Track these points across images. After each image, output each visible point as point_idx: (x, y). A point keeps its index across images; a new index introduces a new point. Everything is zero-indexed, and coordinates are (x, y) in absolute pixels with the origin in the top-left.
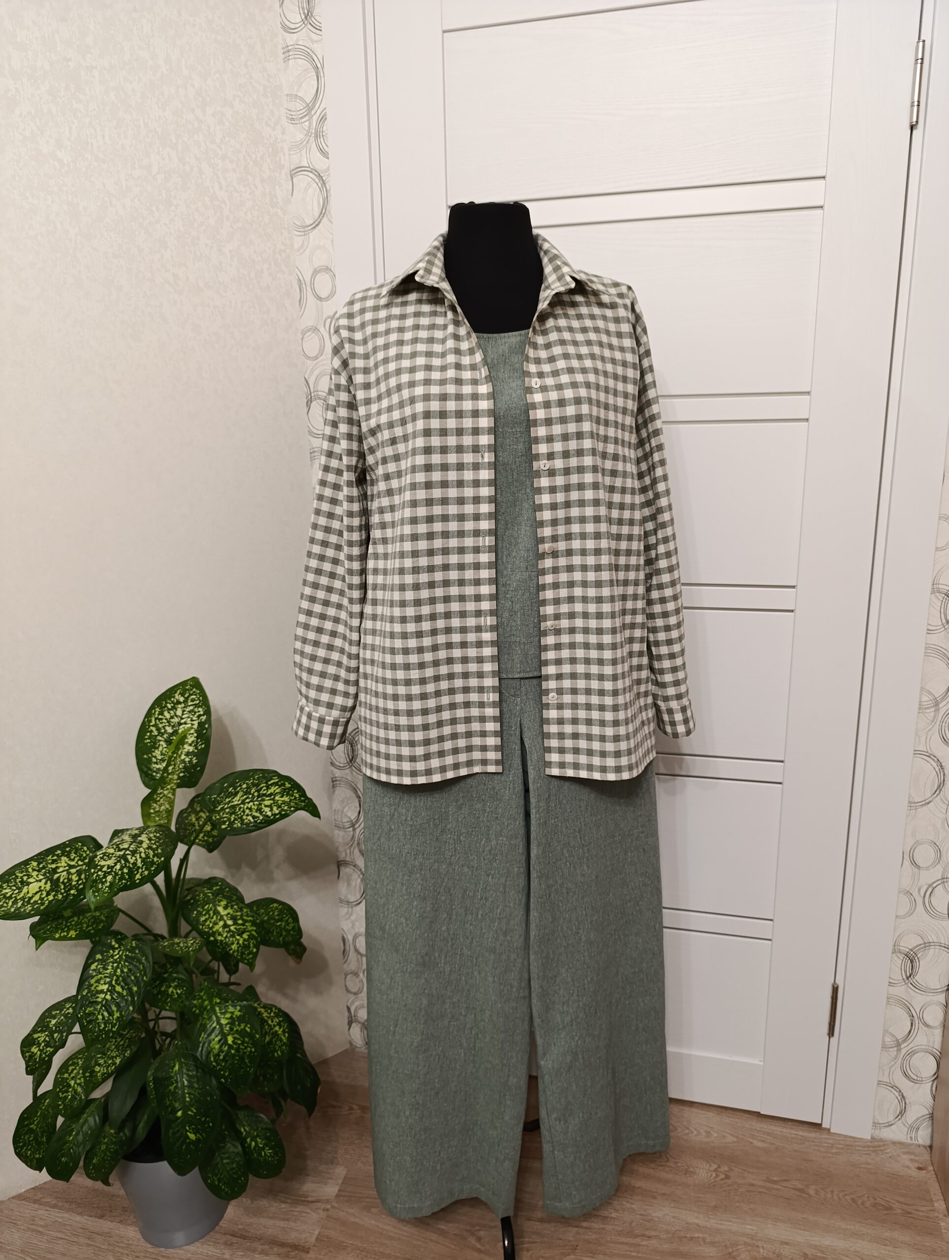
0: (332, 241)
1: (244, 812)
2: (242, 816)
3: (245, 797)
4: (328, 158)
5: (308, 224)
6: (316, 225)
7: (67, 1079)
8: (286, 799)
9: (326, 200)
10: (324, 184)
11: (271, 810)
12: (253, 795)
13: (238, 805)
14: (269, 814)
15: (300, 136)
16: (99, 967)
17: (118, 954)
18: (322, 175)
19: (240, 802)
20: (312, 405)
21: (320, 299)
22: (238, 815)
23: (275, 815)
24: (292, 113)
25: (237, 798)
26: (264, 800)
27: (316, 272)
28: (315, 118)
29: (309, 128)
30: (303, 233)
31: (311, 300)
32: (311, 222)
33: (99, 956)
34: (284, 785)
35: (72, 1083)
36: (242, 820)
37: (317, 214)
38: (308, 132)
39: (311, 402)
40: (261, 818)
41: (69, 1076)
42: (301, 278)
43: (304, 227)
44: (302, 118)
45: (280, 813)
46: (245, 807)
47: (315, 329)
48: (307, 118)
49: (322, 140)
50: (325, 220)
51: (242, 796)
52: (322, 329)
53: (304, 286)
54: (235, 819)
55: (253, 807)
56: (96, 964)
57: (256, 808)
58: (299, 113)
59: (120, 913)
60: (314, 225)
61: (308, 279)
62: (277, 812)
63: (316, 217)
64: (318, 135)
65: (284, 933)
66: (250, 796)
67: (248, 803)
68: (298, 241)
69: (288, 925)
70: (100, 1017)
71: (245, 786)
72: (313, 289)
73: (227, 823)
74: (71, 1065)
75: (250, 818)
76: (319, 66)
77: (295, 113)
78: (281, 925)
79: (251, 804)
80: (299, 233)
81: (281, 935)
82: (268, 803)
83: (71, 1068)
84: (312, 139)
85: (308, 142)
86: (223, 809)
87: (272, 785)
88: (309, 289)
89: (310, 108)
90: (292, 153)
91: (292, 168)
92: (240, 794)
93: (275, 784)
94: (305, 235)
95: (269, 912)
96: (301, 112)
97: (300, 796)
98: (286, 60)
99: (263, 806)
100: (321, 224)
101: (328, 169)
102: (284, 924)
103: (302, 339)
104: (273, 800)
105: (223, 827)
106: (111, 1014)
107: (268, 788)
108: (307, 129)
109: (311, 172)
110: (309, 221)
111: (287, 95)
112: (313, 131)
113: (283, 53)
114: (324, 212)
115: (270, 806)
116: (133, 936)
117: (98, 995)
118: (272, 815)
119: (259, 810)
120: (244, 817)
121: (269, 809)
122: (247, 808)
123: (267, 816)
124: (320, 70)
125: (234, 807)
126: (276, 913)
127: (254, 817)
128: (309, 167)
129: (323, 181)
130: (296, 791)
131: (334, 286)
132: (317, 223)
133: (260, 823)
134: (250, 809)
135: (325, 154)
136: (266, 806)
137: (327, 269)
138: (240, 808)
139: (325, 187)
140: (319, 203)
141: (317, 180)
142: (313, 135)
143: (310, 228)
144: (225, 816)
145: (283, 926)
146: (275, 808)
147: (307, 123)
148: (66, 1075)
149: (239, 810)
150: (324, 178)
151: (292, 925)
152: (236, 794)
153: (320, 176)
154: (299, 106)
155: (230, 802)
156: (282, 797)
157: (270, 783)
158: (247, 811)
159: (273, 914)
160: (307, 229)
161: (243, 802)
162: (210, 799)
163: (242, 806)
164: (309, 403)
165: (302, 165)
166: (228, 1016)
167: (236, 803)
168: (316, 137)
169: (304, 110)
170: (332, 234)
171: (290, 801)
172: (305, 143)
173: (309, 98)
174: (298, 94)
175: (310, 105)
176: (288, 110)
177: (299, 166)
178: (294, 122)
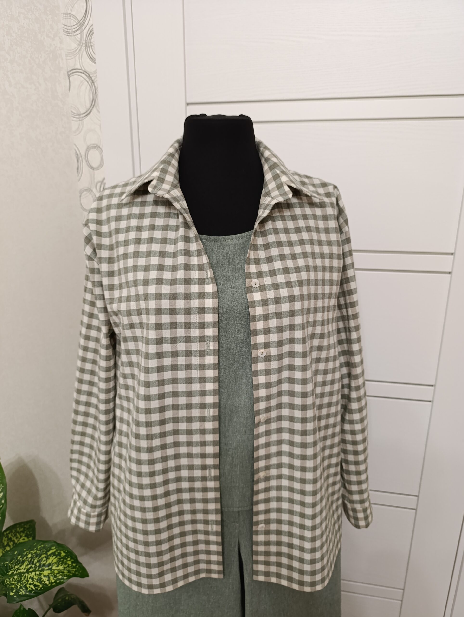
0: (100, 126)
1: (28, 581)
2: (26, 585)
3: (29, 566)
4: (95, 63)
5: (82, 112)
8: (61, 567)
9: (95, 95)
10: (93, 82)
11: (49, 580)
12: (35, 565)
13: (24, 573)
14: (47, 582)
15: (74, 46)
18: (91, 76)
19: (25, 571)
21: (92, 168)
22: (22, 584)
23: (52, 583)
24: (68, 28)
25: (23, 567)
26: (43, 570)
27: (89, 148)
28: (85, 32)
29: (81, 39)
30: (78, 119)
31: (86, 168)
32: (84, 111)
34: (59, 554)
36: (26, 588)
37: (88, 105)
38: (80, 42)
40: (41, 586)
42: (78, 152)
43: (79, 115)
44: (75, 31)
45: (55, 582)
46: (29, 577)
47: (90, 190)
48: (78, 32)
49: (91, 49)
50: (94, 110)
51: (28, 565)
52: (94, 190)
53: (80, 158)
54: (21, 587)
55: (35, 577)
57: (37, 578)
58: (73, 27)
60: (87, 114)
61: (83, 153)
62: (53, 581)
63: (88, 108)
64: (88, 45)
66: (33, 566)
67: (31, 572)
68: (75, 125)
71: (29, 556)
72: (87, 161)
73: (14, 591)
75: (32, 586)
77: (69, 28)
79: (34, 573)
80: (76, 119)
82: (46, 573)
84: (83, 48)
85: (80, 50)
86: (13, 575)
87: (50, 555)
88: (84, 161)
89: (81, 24)
90: (68, 58)
91: (69, 69)
92: (26, 563)
93: (53, 554)
94: (80, 121)
96: (75, 27)
97: (73, 563)
99: (42, 577)
100: (91, 113)
101: (95, 72)
103: (80, 196)
104: (51, 569)
107: (47, 558)
108: (79, 40)
109: (83, 73)
110: (82, 111)
111: (64, 13)
112: (84, 42)
114: (93, 104)
115: (48, 576)
118: (50, 583)
119: (40, 580)
120: (28, 586)
121: (47, 579)
122: (30, 577)
123: (46, 584)
125: (20, 574)
127: (35, 586)
128: (81, 70)
129: (92, 80)
130: (69, 559)
131: (102, 159)
132: (88, 112)
133: (40, 590)
134: (33, 579)
135: (93, 60)
136: (45, 576)
137: (97, 147)
138: (25, 577)
139: (94, 85)
140: (89, 97)
141: (88, 80)
142: (84, 45)
143: (83, 115)
144: (13, 582)
146: (52, 578)
147: (79, 36)
149: (24, 579)
150: (93, 78)
152: (23, 562)
153: (90, 77)
154: (73, 22)
155: (18, 569)
156: (58, 566)
157: (49, 553)
158: (30, 581)
160: (81, 116)
161: (28, 572)
163: (26, 575)
165: (76, 67)
167: (22, 571)
168: (86, 47)
169: (77, 26)
170: (100, 121)
171: (64, 570)
172: (77, 51)
173: (80, 16)
174: (72, 13)
175: (81, 22)
176: (65, 25)
177: (73, 68)
178: (69, 34)
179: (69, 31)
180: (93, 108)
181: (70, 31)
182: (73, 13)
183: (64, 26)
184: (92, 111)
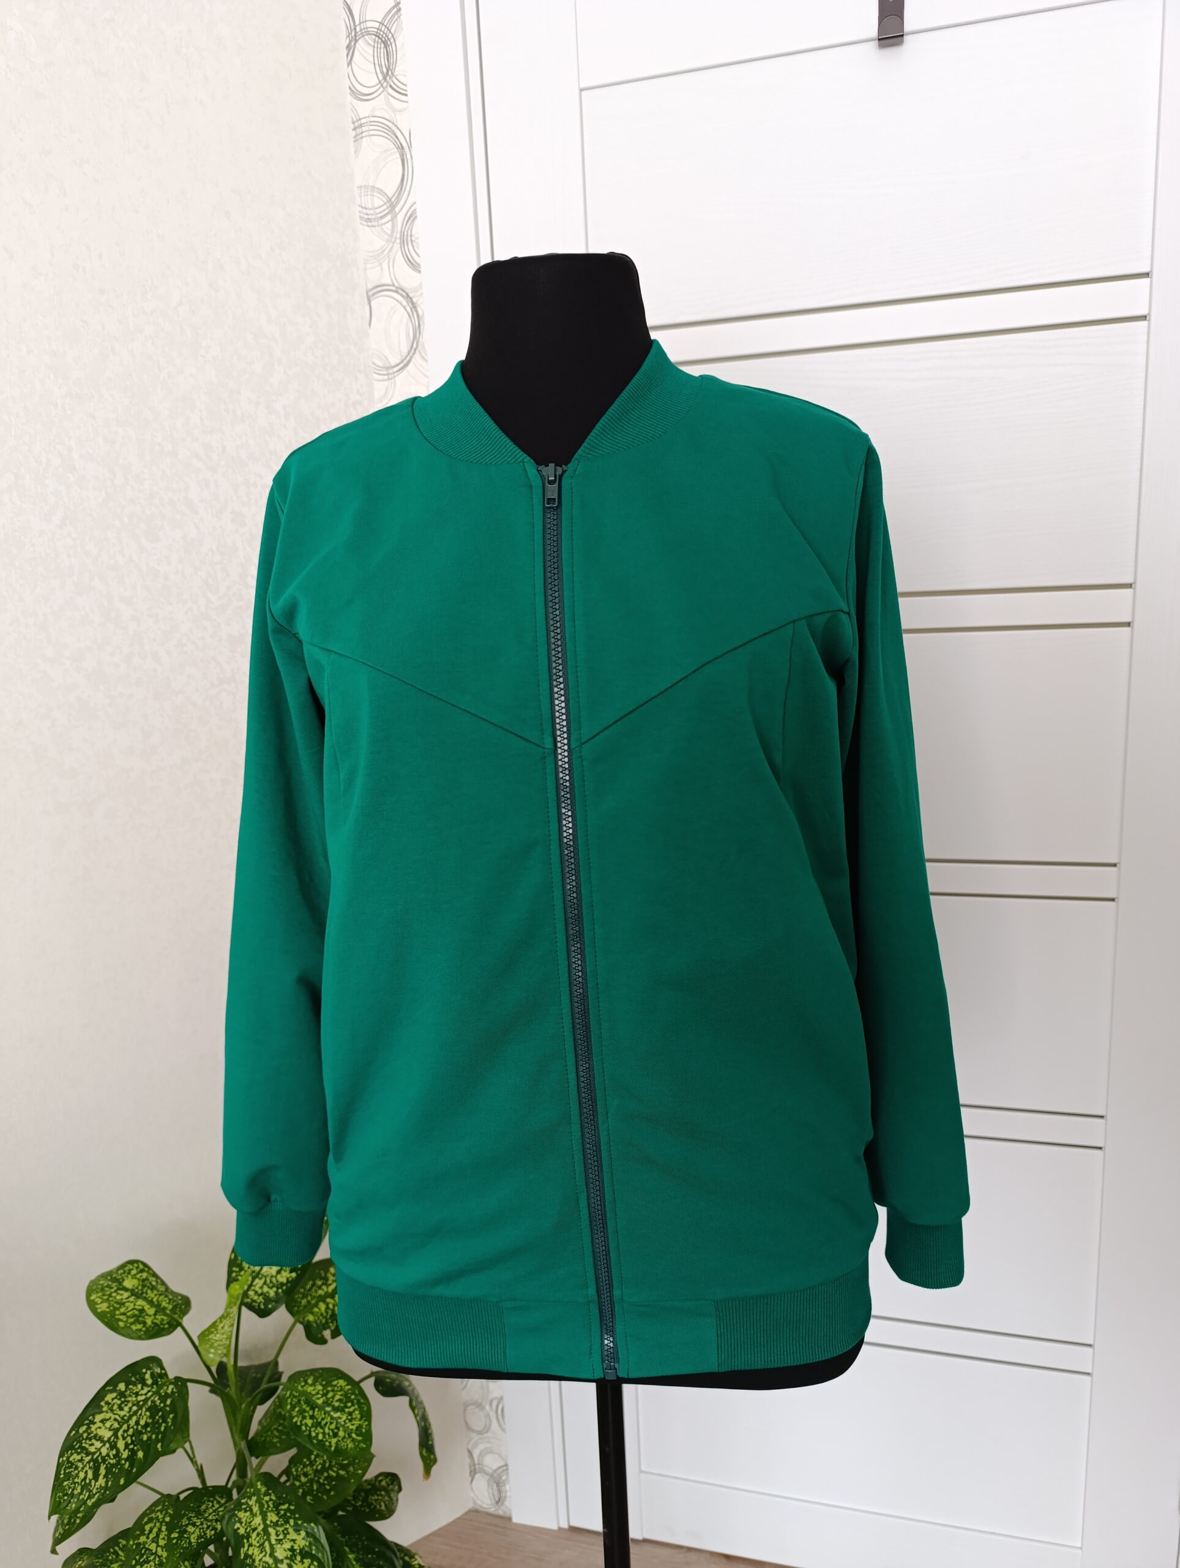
4: (419, 272)
5: (393, 364)
9: (418, 330)
10: (414, 307)
15: (378, 243)
18: (411, 295)
24: (368, 211)
28: (400, 218)
29: (393, 231)
30: (386, 377)
32: (398, 361)
37: (405, 350)
38: (391, 236)
43: (388, 368)
44: (382, 218)
48: (389, 217)
49: (410, 247)
50: (417, 356)
58: (378, 211)
60: (402, 365)
63: (404, 354)
64: (405, 240)
68: (379, 388)
76: (404, 144)
80: (381, 377)
84: (397, 246)
85: (390, 250)
89: (392, 205)
90: (368, 266)
91: (370, 287)
94: (389, 379)
96: (381, 209)
98: (357, 138)
100: (411, 364)
101: (420, 286)
108: (389, 232)
109: (397, 292)
110: (394, 361)
111: (361, 187)
112: (398, 236)
113: (354, 129)
114: (414, 346)
124: (406, 149)
128: (393, 285)
129: (413, 303)
132: (405, 362)
135: (415, 266)
139: (417, 311)
140: (408, 335)
141: (405, 303)
142: (398, 241)
143: (395, 369)
147: (389, 225)
150: (414, 300)
153: (408, 297)
154: (378, 201)
160: (391, 371)
165: (383, 281)
168: (402, 243)
169: (385, 207)
172: (386, 252)
173: (391, 189)
174: (376, 186)
175: (393, 200)
176: (362, 207)
177: (378, 283)
179: (370, 217)
180: (413, 354)
181: (373, 217)
182: (378, 185)
183: (361, 209)
184: (413, 360)
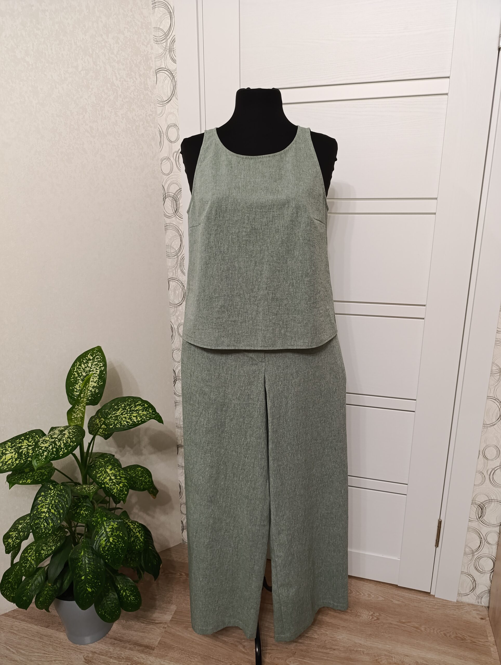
0: (178, 109)
4: (176, 63)
6: (169, 100)
7: (27, 556)
9: (175, 87)
10: (174, 77)
16: (43, 499)
17: (53, 492)
20: (166, 200)
21: (171, 142)
26: (133, 413)
27: (169, 127)
28: (169, 40)
29: (166, 46)
30: (162, 105)
31: (166, 142)
32: (167, 99)
33: (43, 493)
34: (144, 405)
35: (29, 558)
39: (166, 198)
40: (131, 423)
41: (28, 555)
42: (161, 130)
43: (163, 102)
44: (162, 41)
45: (141, 420)
47: (168, 159)
48: (165, 41)
49: (173, 53)
50: (174, 98)
52: (172, 159)
53: (162, 135)
55: (127, 417)
56: (41, 497)
59: (56, 471)
60: (168, 101)
61: (164, 131)
64: (171, 50)
65: (144, 484)
68: (159, 110)
69: (146, 479)
70: (42, 525)
72: (167, 136)
74: (29, 549)
76: (172, 11)
77: (158, 38)
78: (142, 479)
80: (160, 105)
81: (142, 485)
83: (29, 551)
84: (167, 52)
88: (165, 136)
89: (166, 35)
91: (157, 68)
95: (136, 472)
98: (154, 8)
101: (176, 70)
102: (144, 479)
103: (161, 164)
105: (111, 427)
106: (48, 524)
108: (165, 47)
110: (165, 99)
112: (168, 48)
113: (152, 4)
114: (173, 94)
116: (62, 483)
117: (42, 514)
118: (137, 421)
124: (172, 13)
126: (140, 473)
129: (173, 76)
131: (178, 135)
132: (169, 99)
135: (174, 61)
137: (175, 125)
139: (174, 79)
141: (170, 76)
142: (168, 50)
143: (165, 102)
144: (112, 421)
145: (143, 480)
146: (138, 418)
147: (165, 44)
148: (26, 555)
150: (174, 74)
151: (148, 479)
152: (118, 409)
153: (171, 74)
154: (161, 34)
156: (143, 412)
157: (136, 404)
159: (138, 473)
161: (122, 414)
162: (105, 411)
164: (164, 199)
165: (161, 67)
166: (111, 527)
170: (178, 106)
171: (147, 414)
172: (163, 55)
173: (166, 30)
176: (155, 36)
178: (157, 43)
179: (157, 40)
180: (173, 96)
181: (159, 40)
182: (161, 27)
184: (172, 99)
